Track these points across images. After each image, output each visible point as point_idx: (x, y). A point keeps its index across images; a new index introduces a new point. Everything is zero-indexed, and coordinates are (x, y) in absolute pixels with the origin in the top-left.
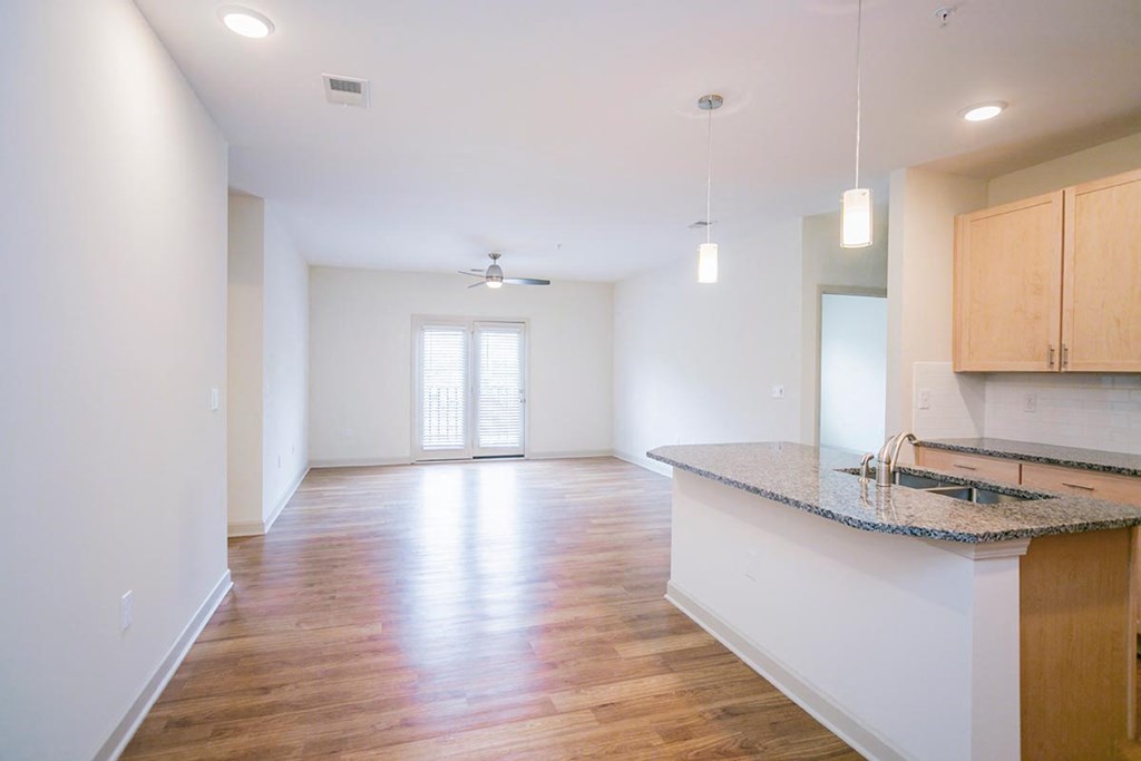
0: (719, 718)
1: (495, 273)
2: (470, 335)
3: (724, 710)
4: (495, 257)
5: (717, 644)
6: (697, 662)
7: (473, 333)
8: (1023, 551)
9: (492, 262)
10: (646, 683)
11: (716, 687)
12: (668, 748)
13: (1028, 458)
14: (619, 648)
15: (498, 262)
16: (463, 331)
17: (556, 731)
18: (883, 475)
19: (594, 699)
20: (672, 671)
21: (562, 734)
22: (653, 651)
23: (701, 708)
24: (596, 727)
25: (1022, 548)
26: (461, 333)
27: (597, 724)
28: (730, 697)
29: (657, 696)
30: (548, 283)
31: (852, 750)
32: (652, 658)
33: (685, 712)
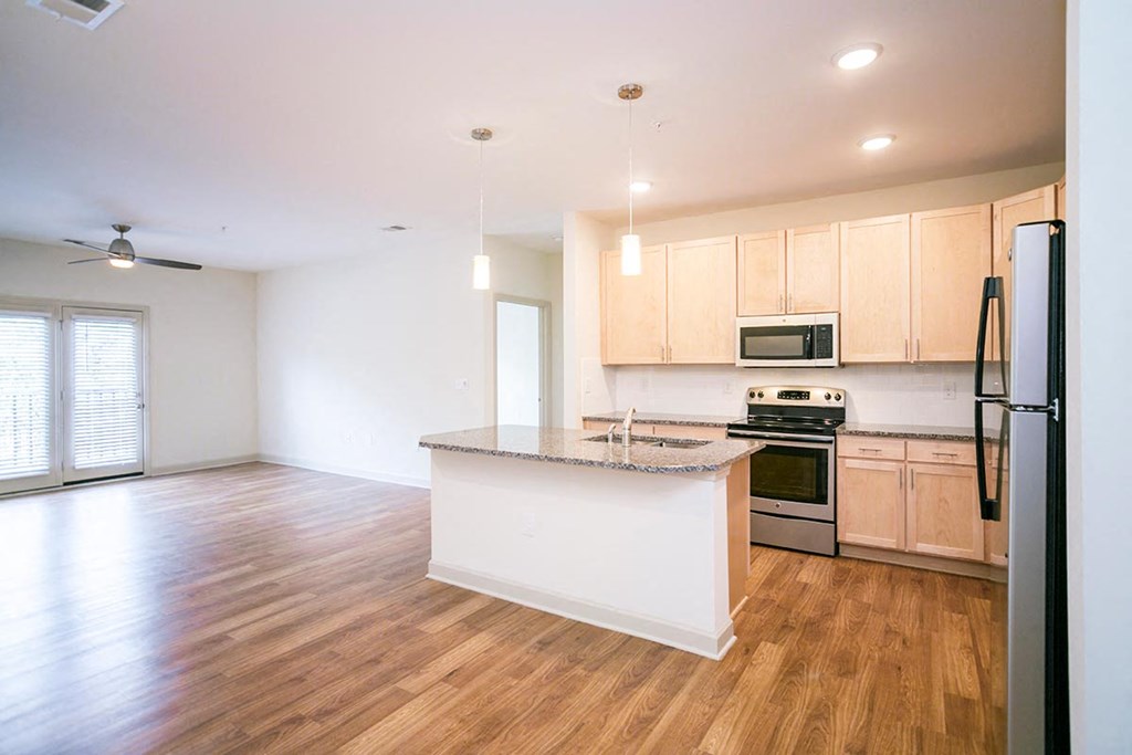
0: (541, 649)
1: (122, 248)
2: (57, 325)
3: (540, 642)
4: (122, 229)
5: (497, 600)
6: (492, 618)
7: (61, 321)
8: (728, 473)
9: (117, 235)
10: (468, 646)
11: (524, 630)
12: (524, 683)
13: (659, 422)
14: (423, 627)
15: (126, 236)
16: (46, 318)
17: (430, 707)
18: (626, 440)
19: (437, 673)
20: (480, 630)
21: (435, 709)
22: (452, 621)
23: (523, 648)
24: (457, 693)
25: (727, 471)
26: (43, 321)
27: (456, 690)
28: (536, 634)
29: (486, 652)
30: (199, 267)
31: (631, 637)
32: (457, 626)
33: (516, 654)
